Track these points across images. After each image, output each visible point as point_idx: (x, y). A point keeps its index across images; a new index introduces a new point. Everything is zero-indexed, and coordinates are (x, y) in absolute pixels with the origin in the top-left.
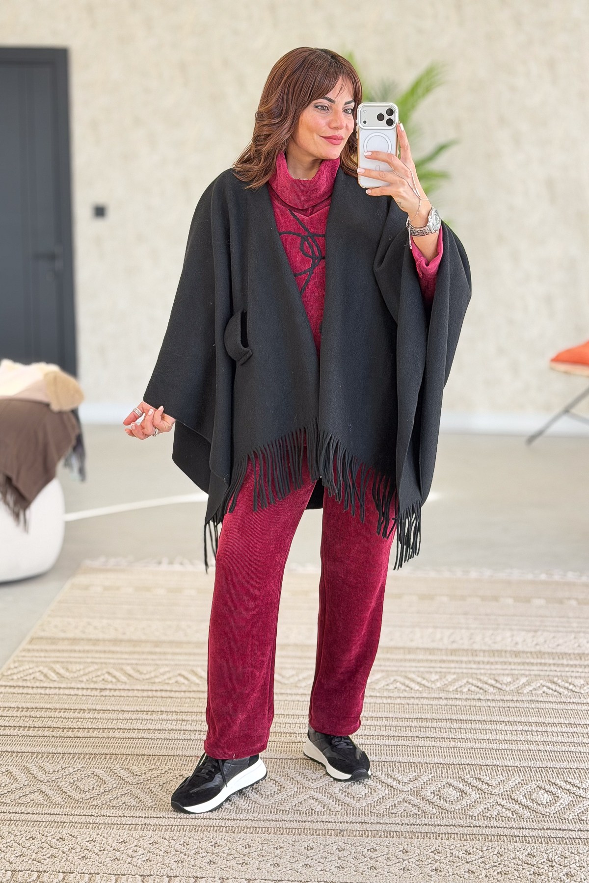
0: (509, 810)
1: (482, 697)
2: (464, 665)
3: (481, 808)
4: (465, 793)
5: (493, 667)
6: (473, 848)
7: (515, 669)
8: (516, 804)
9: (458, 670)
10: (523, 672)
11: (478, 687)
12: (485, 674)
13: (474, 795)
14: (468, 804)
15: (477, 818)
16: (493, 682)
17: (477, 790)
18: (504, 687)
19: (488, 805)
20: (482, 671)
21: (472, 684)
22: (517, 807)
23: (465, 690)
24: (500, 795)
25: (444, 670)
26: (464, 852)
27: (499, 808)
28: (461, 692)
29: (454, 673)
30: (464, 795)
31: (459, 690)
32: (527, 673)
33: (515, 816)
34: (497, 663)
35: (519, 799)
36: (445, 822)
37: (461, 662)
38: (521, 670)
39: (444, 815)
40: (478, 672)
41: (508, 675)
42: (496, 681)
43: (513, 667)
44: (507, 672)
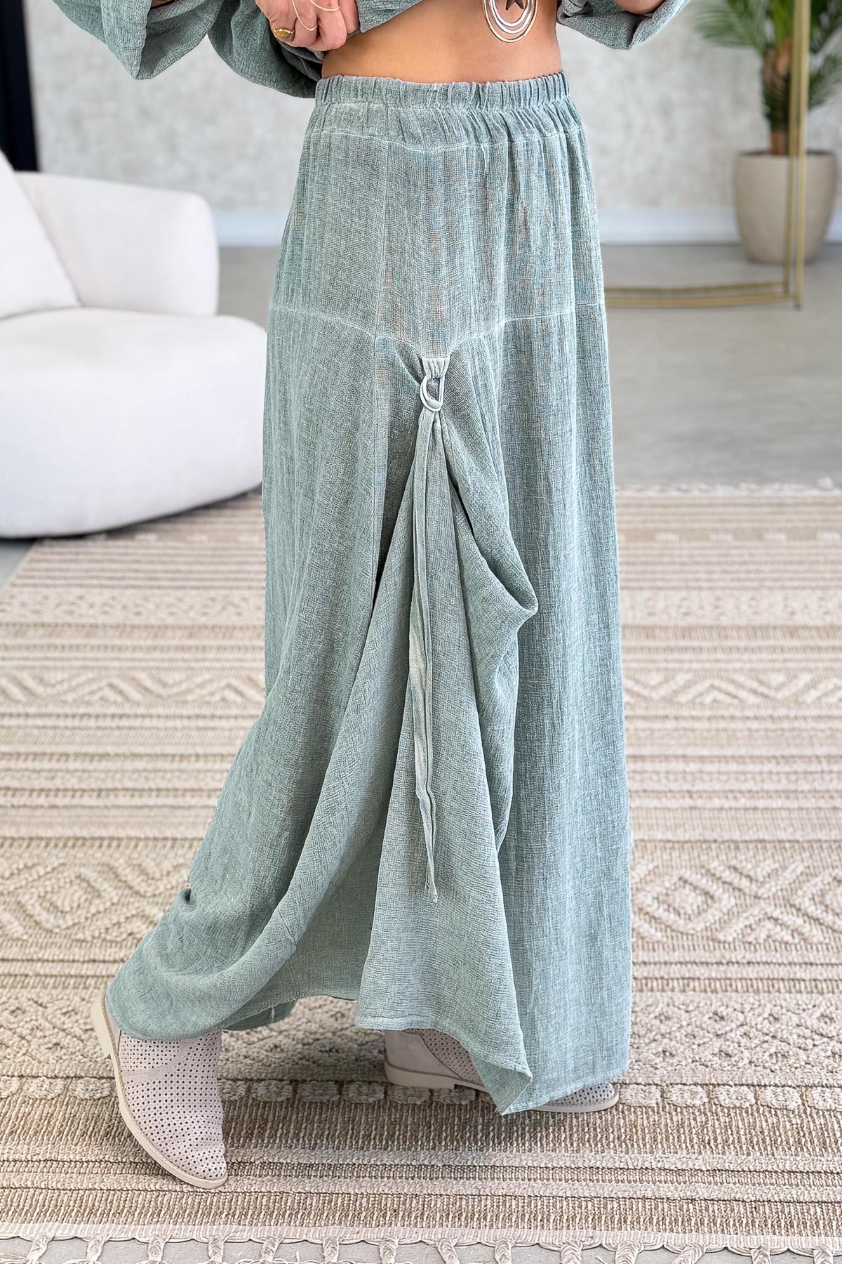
0: (788, 927)
1: (738, 714)
2: (705, 656)
3: (738, 926)
4: (712, 897)
5: (754, 657)
6: (727, 1007)
7: (790, 660)
8: (798, 916)
9: (696, 666)
10: (803, 665)
11: (729, 694)
12: (741, 670)
13: (727, 901)
14: (717, 918)
15: (732, 946)
16: (755, 685)
17: (731, 890)
18: (771, 693)
19: (752, 921)
20: (738, 665)
21: (720, 690)
22: (800, 921)
23: (708, 699)
24: (771, 898)
25: (672, 665)
26: (711, 1015)
27: (769, 925)
28: (701, 704)
29: (689, 670)
30: (709, 902)
31: (698, 700)
32: (812, 665)
33: (797, 941)
34: (760, 649)
35: (803, 907)
36: (676, 956)
37: (701, 649)
38: (801, 661)
39: (675, 943)
40: (730, 666)
41: (779, 670)
42: (761, 682)
43: (787, 656)
44: (778, 665)
